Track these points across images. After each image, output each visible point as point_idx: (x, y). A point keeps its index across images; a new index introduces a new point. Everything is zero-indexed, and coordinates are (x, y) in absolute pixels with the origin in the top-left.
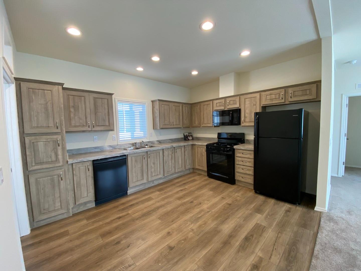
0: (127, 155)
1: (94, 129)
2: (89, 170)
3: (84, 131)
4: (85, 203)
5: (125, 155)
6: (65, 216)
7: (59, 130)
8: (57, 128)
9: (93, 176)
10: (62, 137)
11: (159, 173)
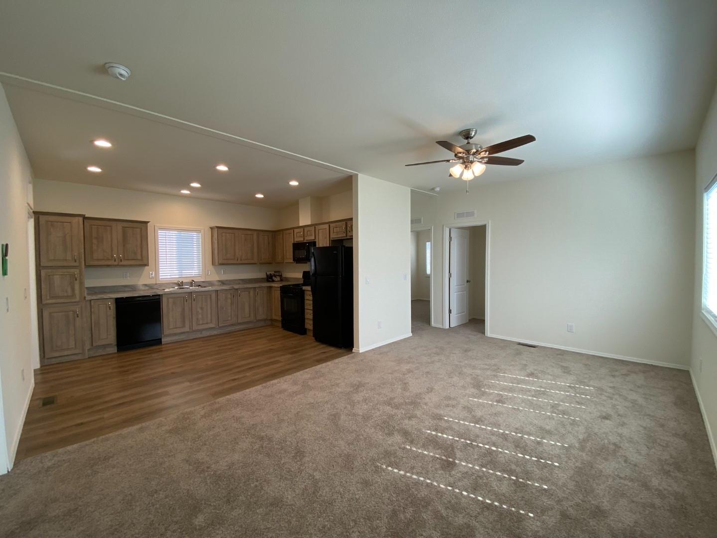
0: (162, 295)
1: (121, 263)
2: (110, 309)
3: (108, 266)
4: (105, 346)
5: (160, 295)
6: (80, 357)
7: (76, 264)
8: (75, 261)
9: (115, 316)
10: (80, 271)
11: (209, 322)
